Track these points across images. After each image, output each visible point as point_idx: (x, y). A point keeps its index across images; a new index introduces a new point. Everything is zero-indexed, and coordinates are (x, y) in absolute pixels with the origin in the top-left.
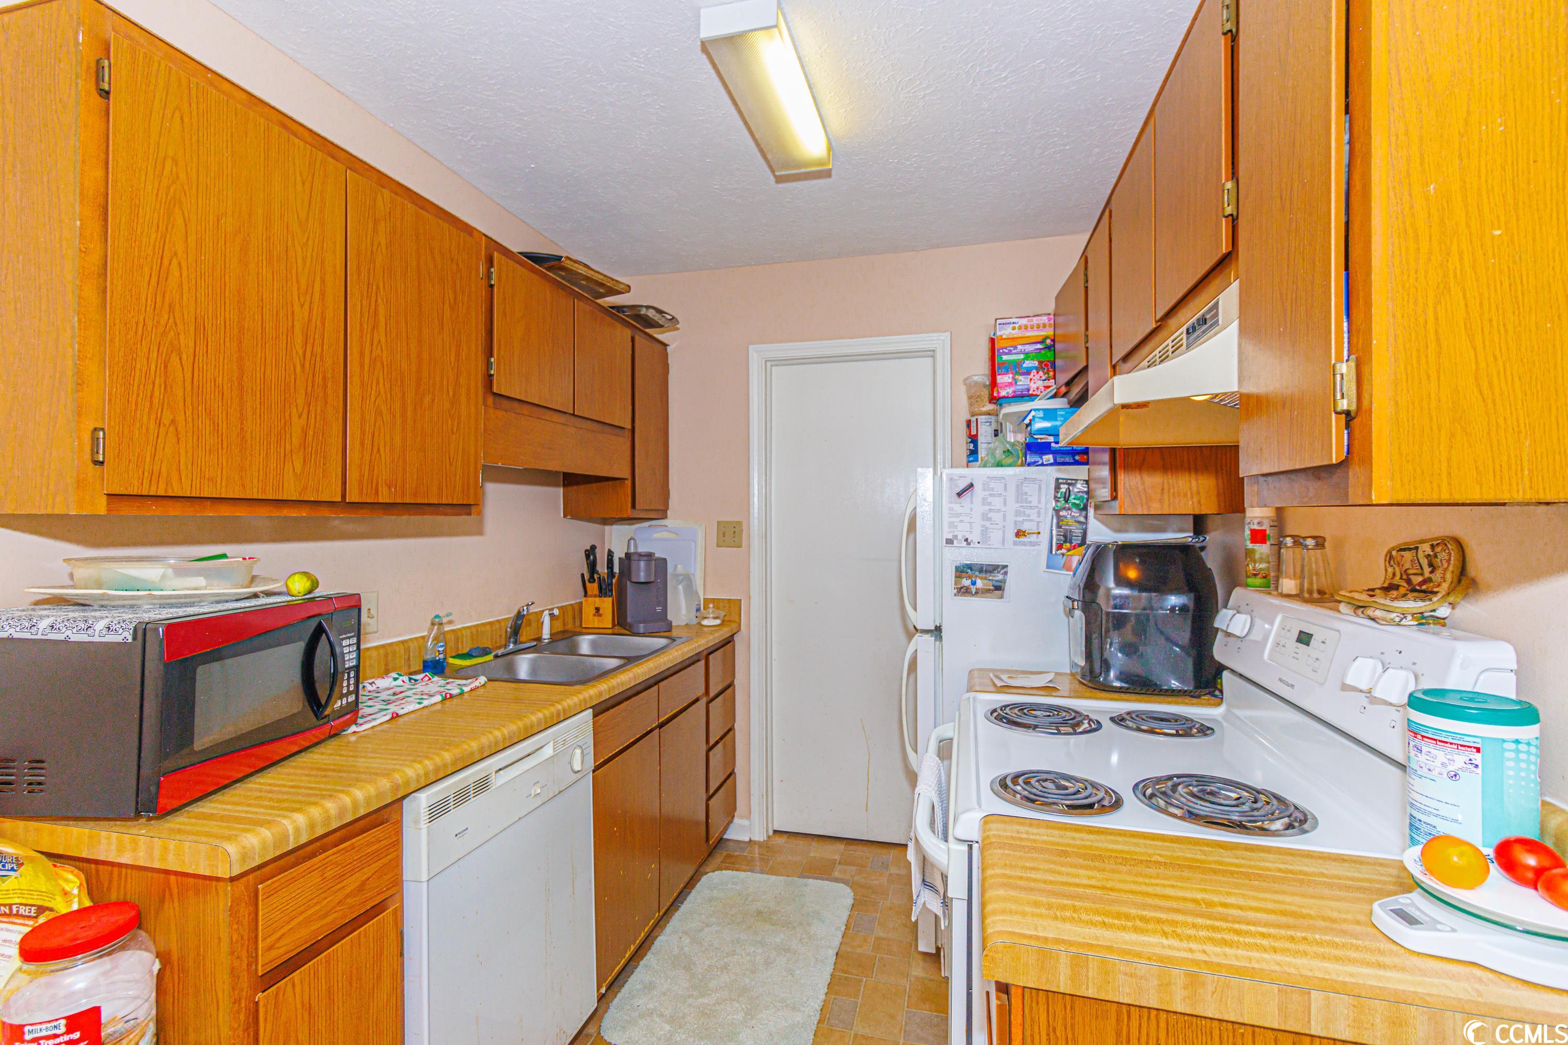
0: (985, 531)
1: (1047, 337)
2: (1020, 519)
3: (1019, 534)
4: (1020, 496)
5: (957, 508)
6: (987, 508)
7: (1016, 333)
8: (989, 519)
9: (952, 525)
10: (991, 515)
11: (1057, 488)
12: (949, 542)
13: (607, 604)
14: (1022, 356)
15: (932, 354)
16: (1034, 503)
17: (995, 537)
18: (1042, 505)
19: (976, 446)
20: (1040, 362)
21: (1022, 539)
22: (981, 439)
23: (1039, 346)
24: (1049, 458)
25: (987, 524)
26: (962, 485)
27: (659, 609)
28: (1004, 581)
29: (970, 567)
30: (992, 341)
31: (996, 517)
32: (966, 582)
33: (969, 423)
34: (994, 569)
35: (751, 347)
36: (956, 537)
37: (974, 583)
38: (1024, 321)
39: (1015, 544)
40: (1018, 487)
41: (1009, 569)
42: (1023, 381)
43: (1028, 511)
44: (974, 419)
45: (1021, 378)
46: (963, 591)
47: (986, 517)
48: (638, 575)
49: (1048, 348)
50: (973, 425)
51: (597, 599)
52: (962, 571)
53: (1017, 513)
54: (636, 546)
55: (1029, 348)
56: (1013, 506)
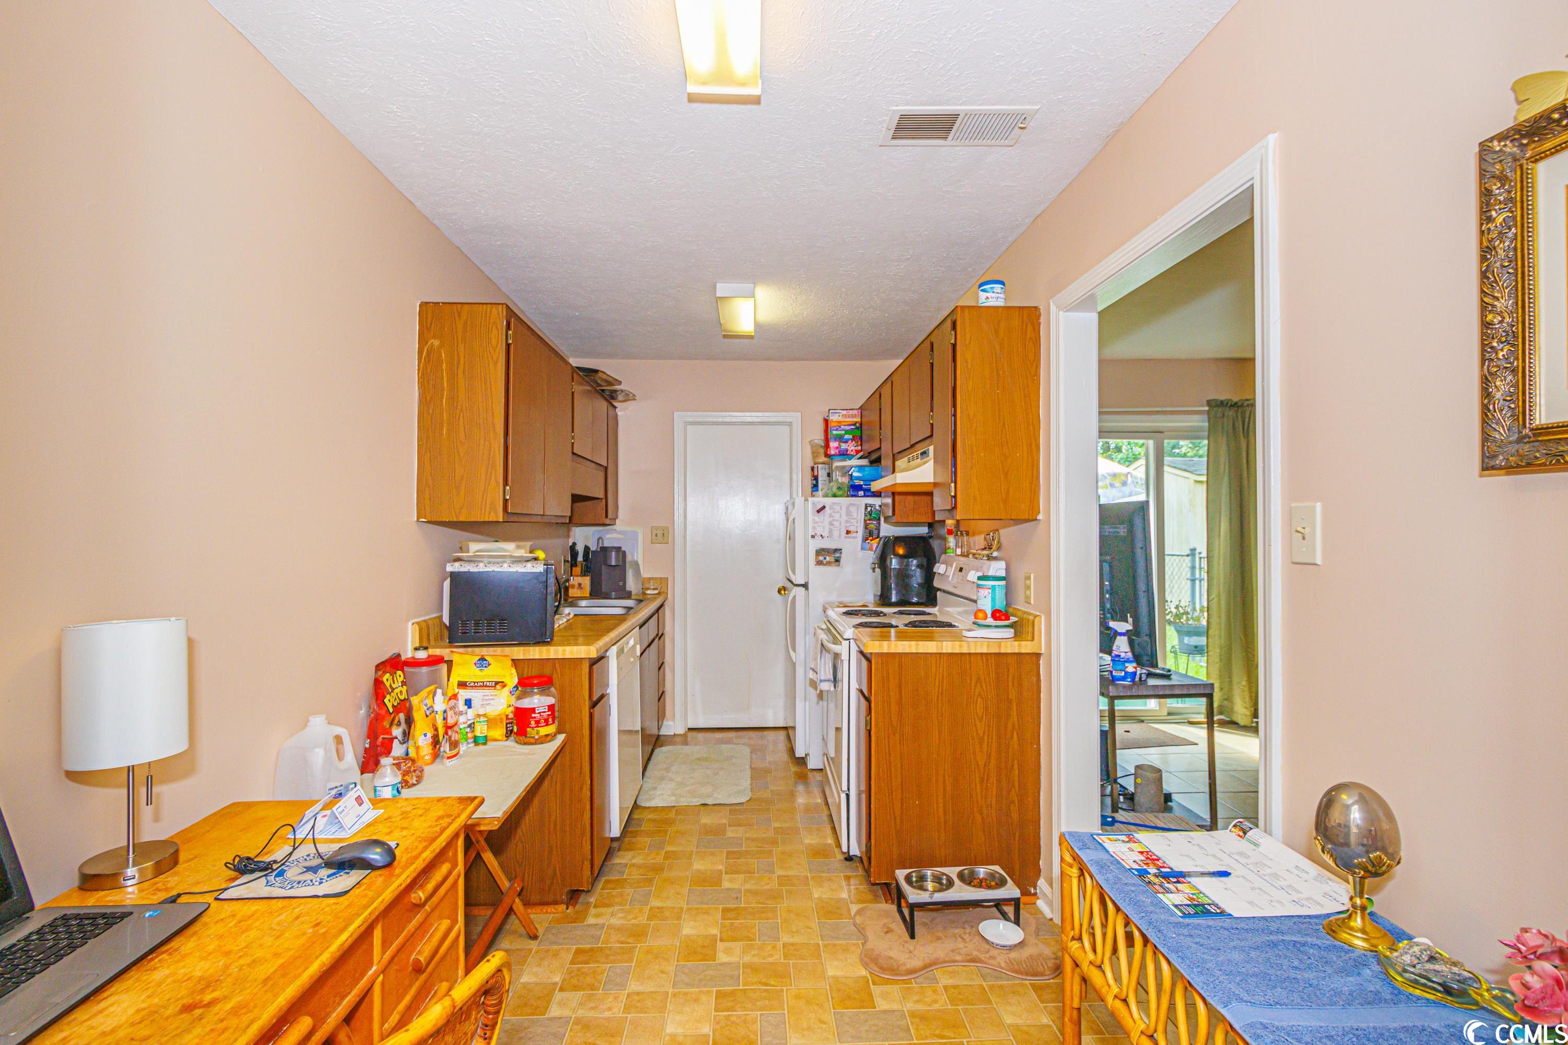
0: (831, 531)
1: (857, 422)
2: (848, 525)
3: (848, 532)
4: (848, 513)
5: (817, 519)
6: (831, 519)
7: (840, 419)
8: (833, 525)
9: (814, 528)
10: (834, 523)
11: (866, 508)
12: (813, 537)
13: (586, 581)
14: (843, 432)
15: (790, 424)
16: (855, 516)
17: (836, 534)
18: (859, 518)
19: (817, 482)
20: (853, 437)
21: (849, 535)
22: (820, 479)
23: (853, 427)
24: (861, 493)
25: (832, 527)
26: (819, 507)
27: (621, 583)
28: (840, 557)
29: (823, 550)
30: (826, 421)
31: (836, 523)
32: (821, 558)
33: (813, 469)
34: (836, 550)
35: (675, 413)
36: (816, 534)
37: (825, 559)
38: (844, 412)
39: (846, 537)
40: (848, 508)
41: (843, 551)
42: (844, 446)
43: (852, 521)
44: (816, 466)
45: (843, 444)
46: (819, 563)
47: (831, 524)
48: (611, 561)
49: (857, 428)
50: (816, 470)
51: (580, 578)
52: (819, 552)
53: (847, 522)
54: (603, 543)
55: (848, 428)
56: (844, 518)
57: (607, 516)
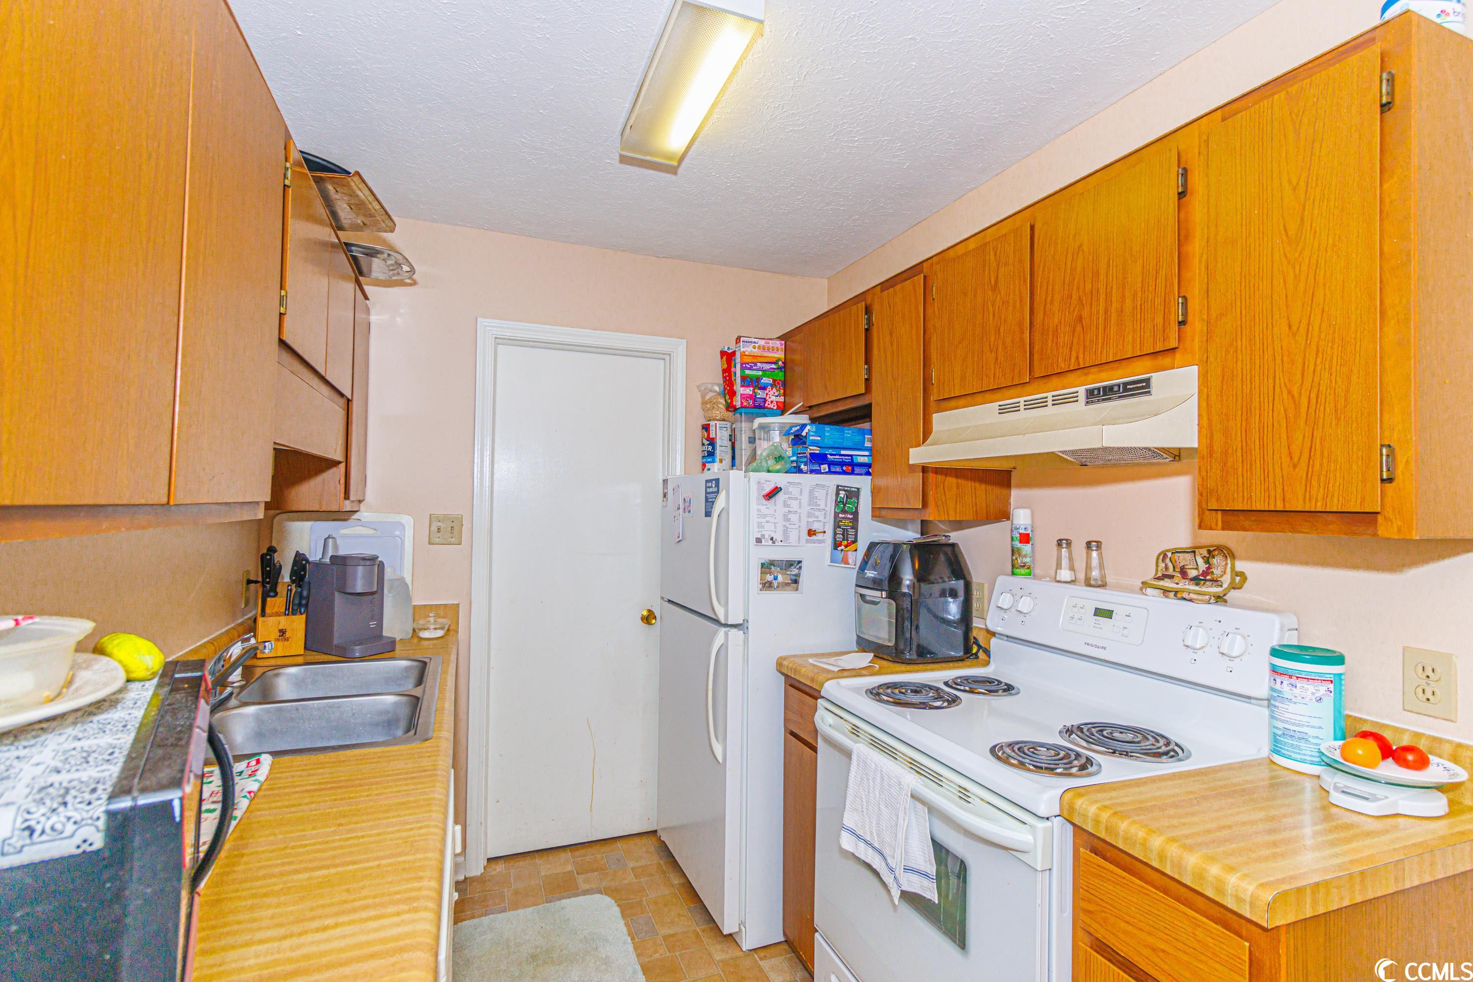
0: (786, 531)
1: (779, 359)
2: (811, 520)
3: (811, 533)
4: (812, 500)
5: (763, 509)
6: (787, 510)
7: (756, 352)
8: (789, 520)
9: (760, 526)
10: (790, 516)
11: (837, 494)
12: (759, 541)
13: (297, 624)
14: (760, 373)
15: (665, 356)
16: (822, 506)
17: (793, 535)
18: (828, 509)
19: (714, 448)
20: (774, 380)
21: (814, 537)
22: (718, 442)
23: (774, 366)
24: (826, 468)
25: (787, 524)
26: (768, 489)
27: (373, 624)
28: (798, 575)
29: (772, 563)
30: (728, 357)
31: (794, 518)
32: (769, 578)
34: (790, 564)
35: (479, 323)
36: (763, 536)
37: (776, 578)
38: (762, 342)
39: (807, 541)
40: (811, 492)
41: (803, 565)
42: (760, 394)
43: (817, 513)
44: (712, 423)
45: (759, 391)
46: (767, 586)
47: (786, 519)
48: (354, 586)
49: (780, 369)
50: (712, 429)
51: (283, 619)
52: (767, 567)
53: (809, 515)
54: (336, 547)
55: (768, 366)
56: (806, 508)
57: (347, 496)
